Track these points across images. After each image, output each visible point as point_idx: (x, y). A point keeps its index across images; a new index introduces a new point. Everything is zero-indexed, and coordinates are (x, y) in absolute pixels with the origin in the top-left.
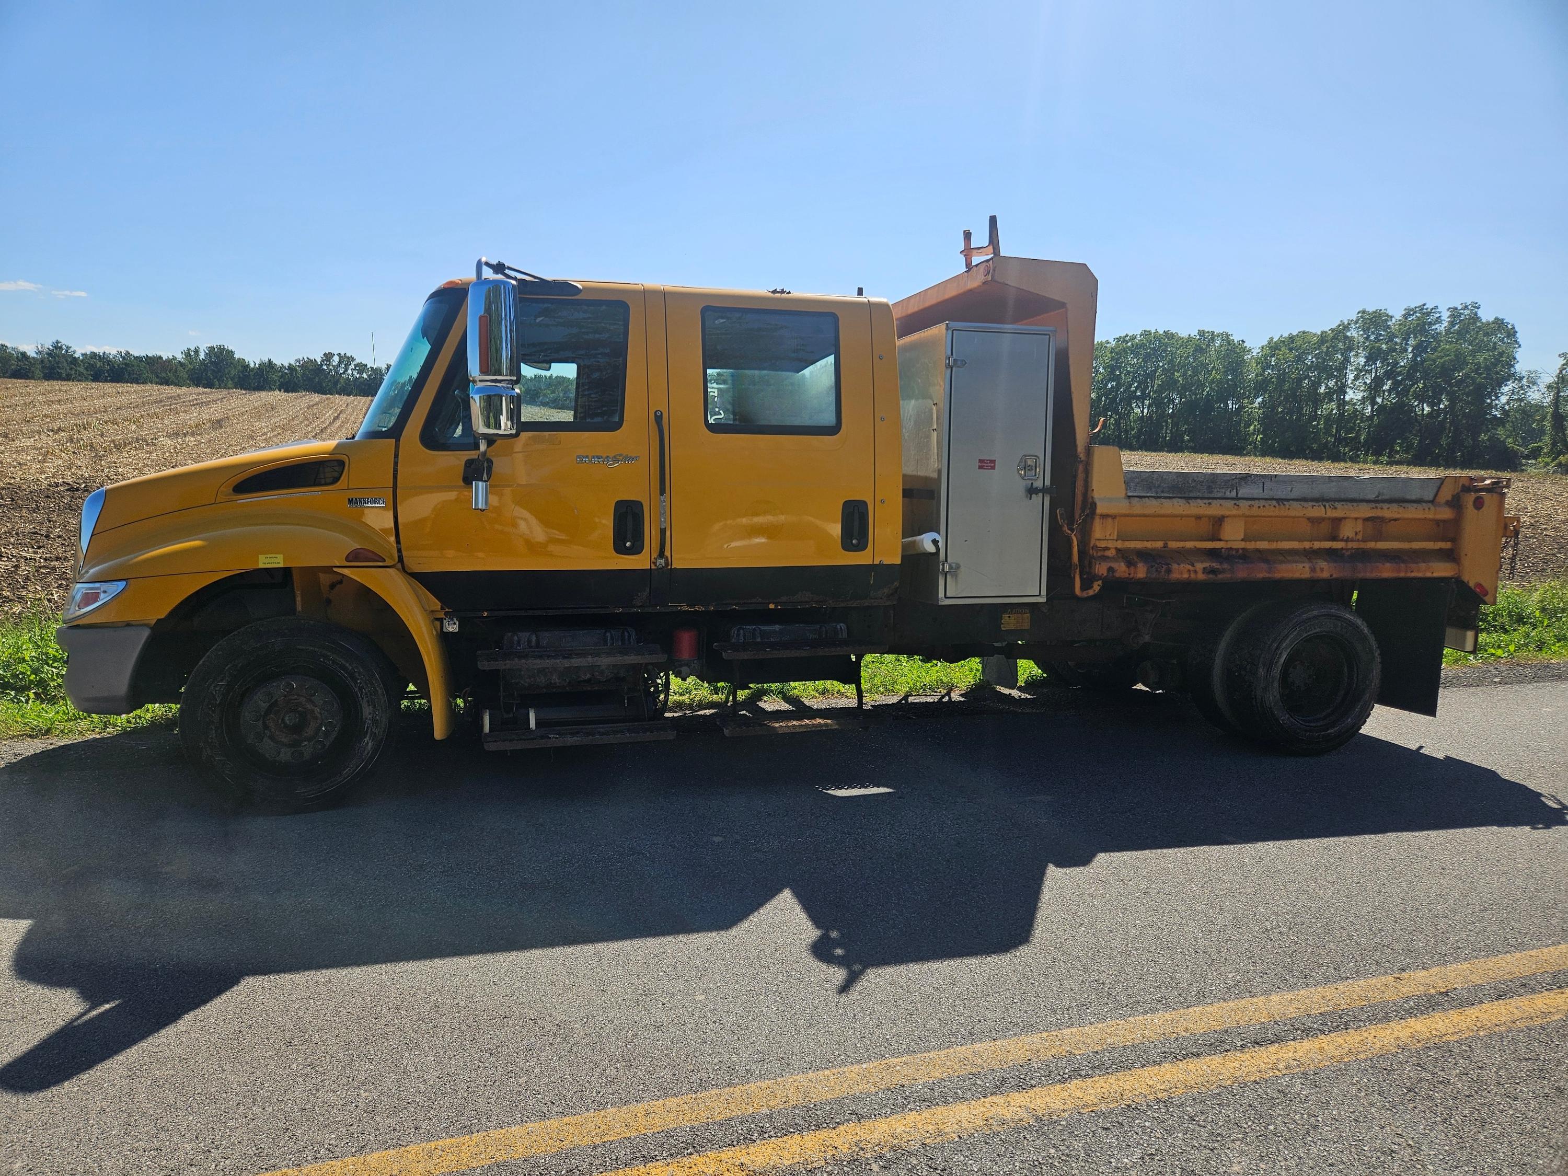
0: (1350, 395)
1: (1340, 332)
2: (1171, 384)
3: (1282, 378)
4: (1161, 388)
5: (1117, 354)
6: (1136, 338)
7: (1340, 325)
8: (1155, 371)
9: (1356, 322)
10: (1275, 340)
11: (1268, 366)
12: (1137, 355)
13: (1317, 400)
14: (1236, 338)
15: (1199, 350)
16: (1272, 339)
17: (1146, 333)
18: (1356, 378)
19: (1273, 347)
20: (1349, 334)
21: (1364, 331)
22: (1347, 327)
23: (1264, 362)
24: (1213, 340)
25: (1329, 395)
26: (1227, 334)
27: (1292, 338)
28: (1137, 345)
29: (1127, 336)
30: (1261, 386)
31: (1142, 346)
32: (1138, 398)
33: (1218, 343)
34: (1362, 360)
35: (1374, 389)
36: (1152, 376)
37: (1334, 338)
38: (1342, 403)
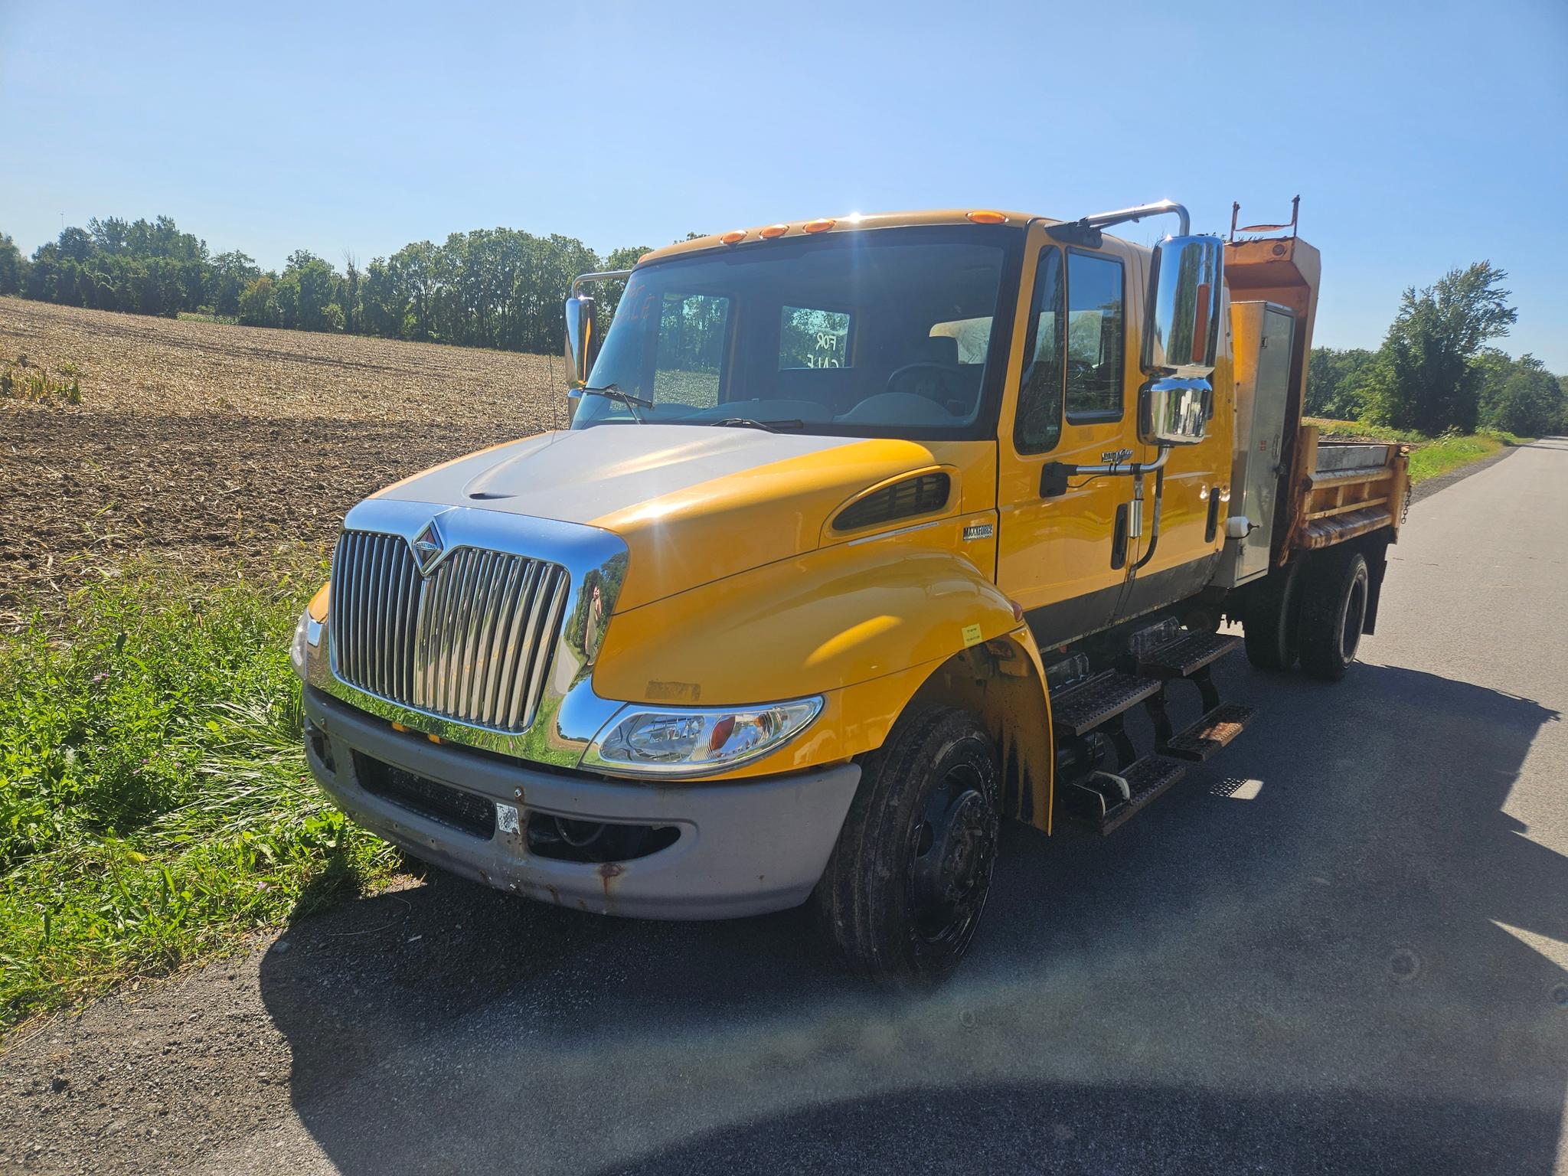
0: (686, 310)
2: (527, 286)
4: (521, 290)
5: (475, 248)
6: (491, 234)
8: (513, 270)
10: (620, 251)
12: (493, 251)
14: (586, 246)
15: (554, 254)
16: (617, 251)
17: (501, 231)
19: (619, 258)
24: (565, 245)
26: (578, 241)
27: (635, 253)
28: (493, 242)
29: (482, 231)
30: (613, 294)
31: (499, 243)
32: (498, 296)
33: (570, 249)
36: (509, 277)
38: (681, 317)
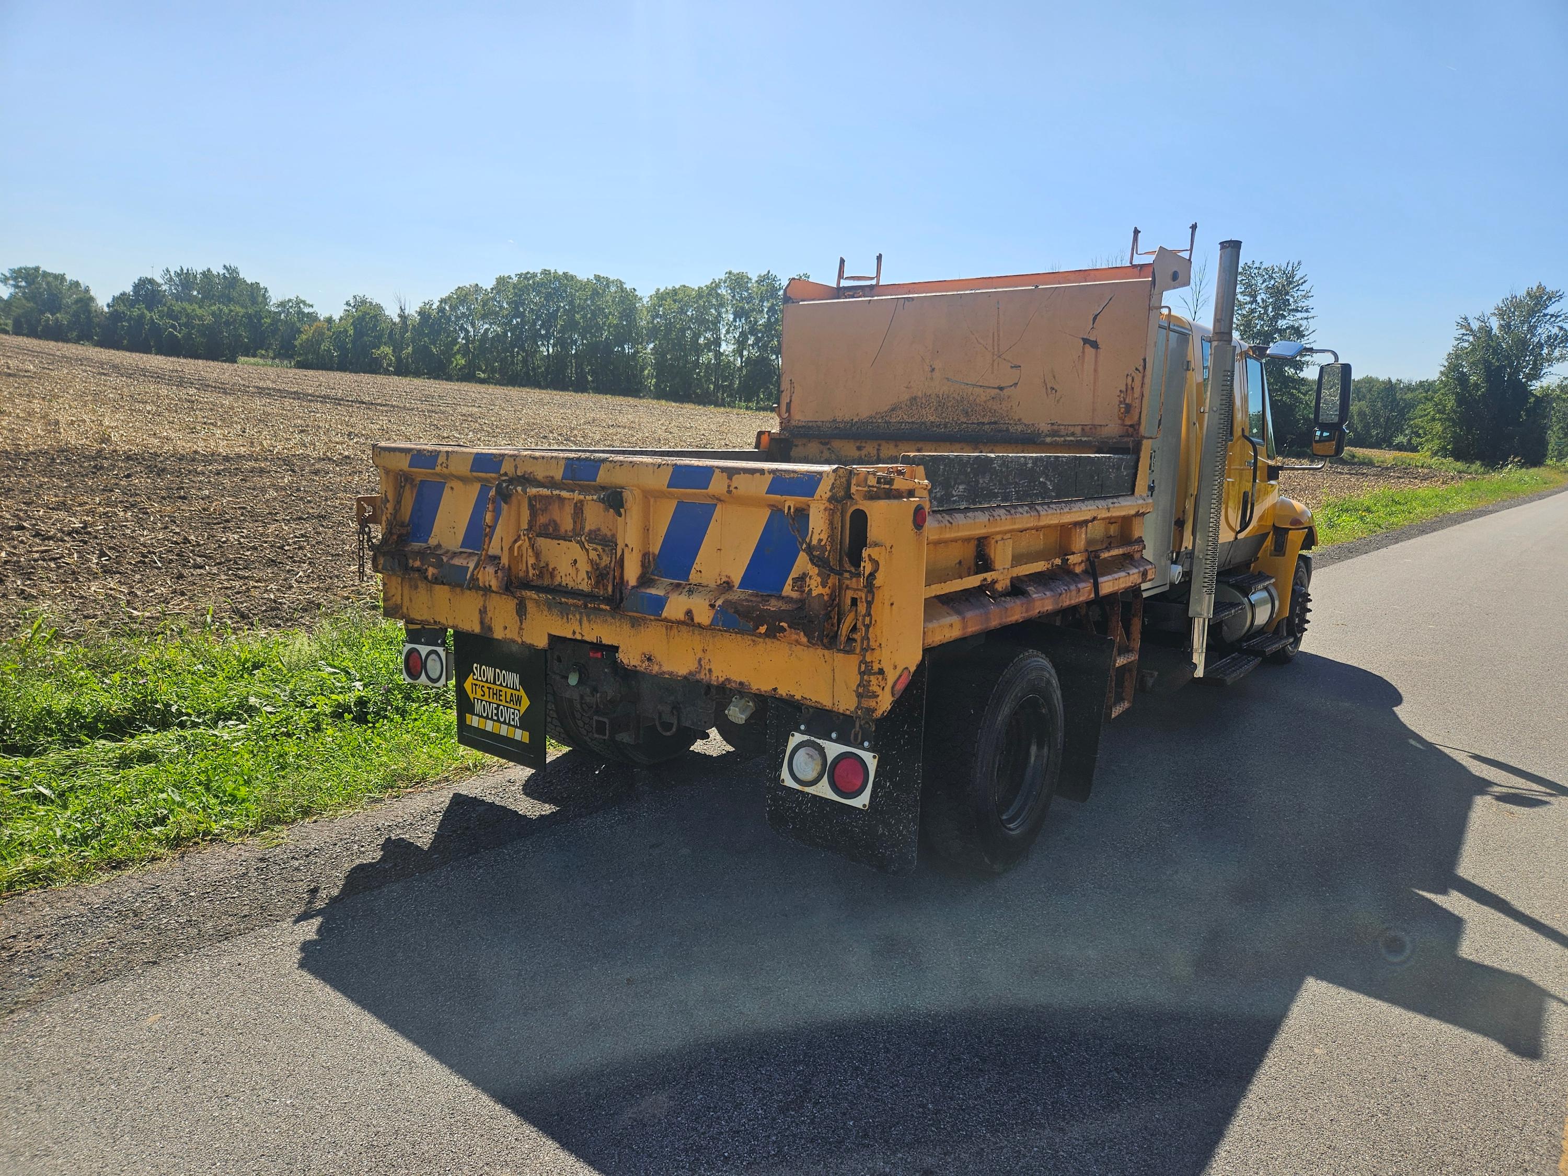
0: (724, 347)
1: (713, 289)
2: (572, 325)
3: (669, 327)
4: (563, 330)
5: (520, 290)
6: (536, 276)
7: (712, 283)
8: (558, 310)
9: (725, 282)
10: (662, 290)
11: (657, 316)
12: (539, 293)
13: (698, 350)
14: (628, 286)
15: (595, 293)
16: (658, 290)
17: (546, 272)
18: (728, 332)
19: (661, 297)
20: (719, 291)
21: (731, 289)
22: (718, 286)
23: (653, 311)
24: (608, 286)
25: (708, 345)
26: (620, 281)
27: (675, 292)
28: (538, 284)
29: (528, 273)
30: (653, 333)
31: (542, 284)
32: (542, 337)
33: (613, 289)
34: (731, 317)
35: (741, 343)
36: (553, 316)
37: (709, 294)
38: (718, 355)
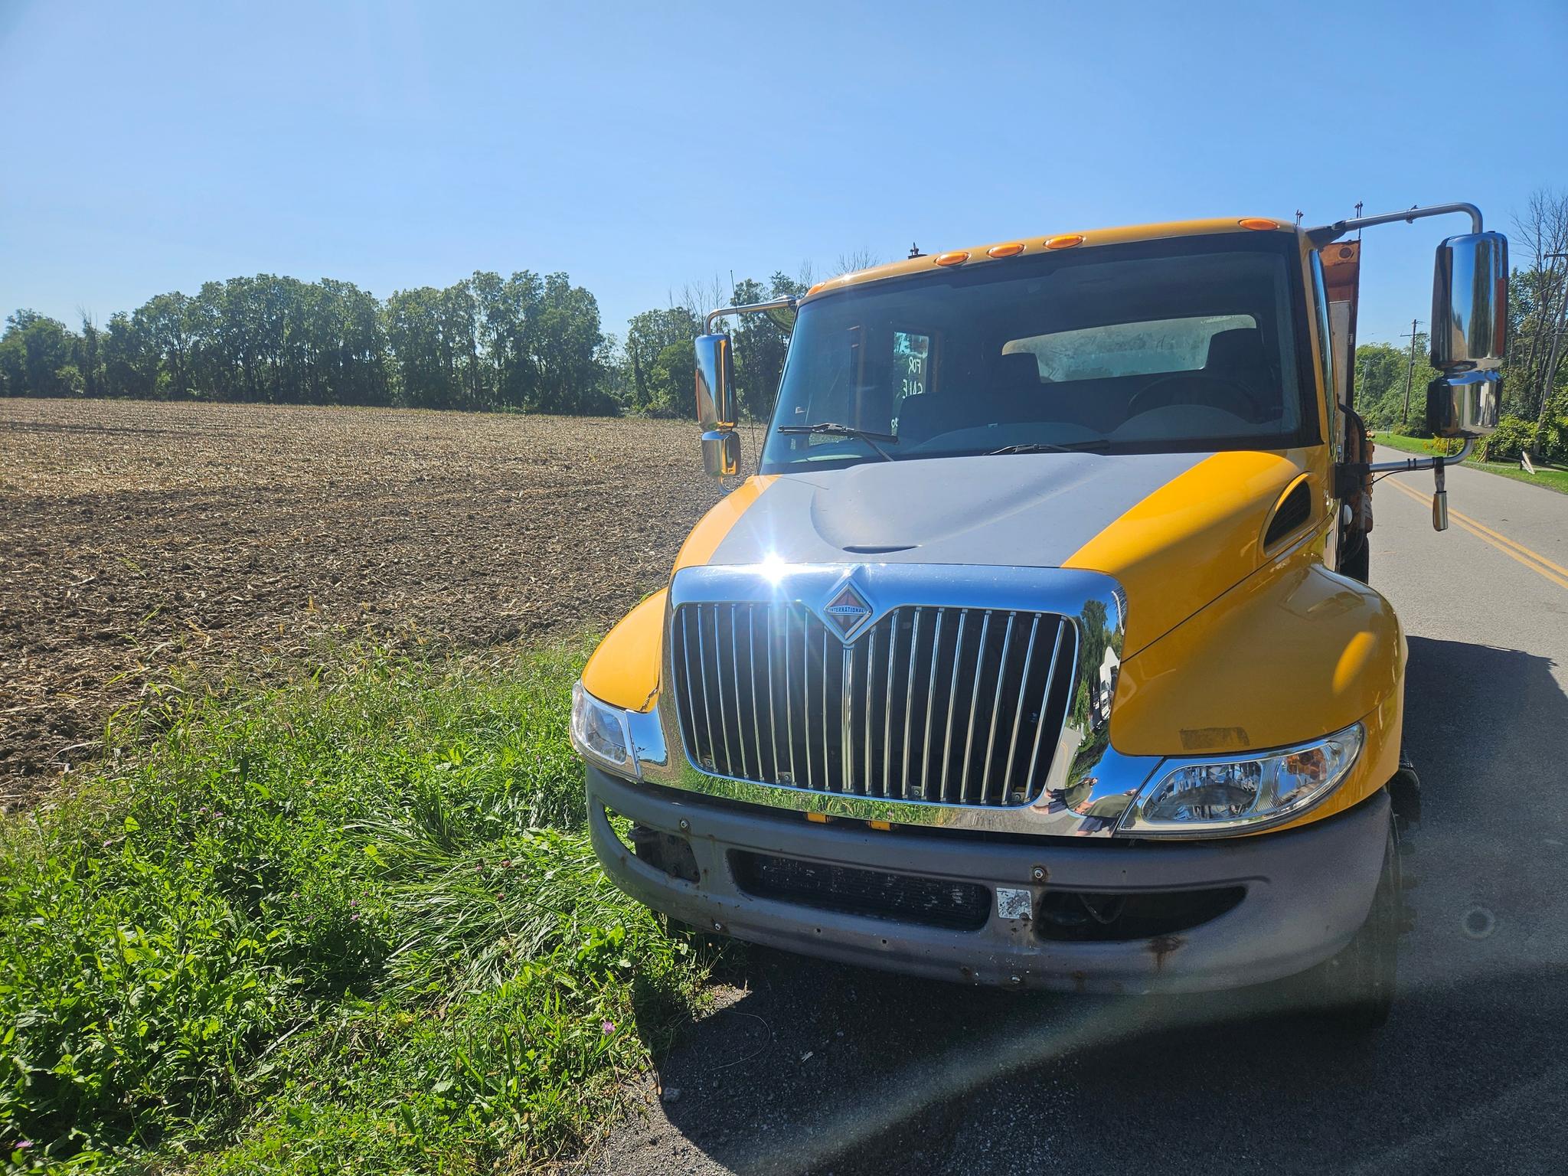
0: (479, 351)
1: (462, 289)
3: (416, 332)
4: (292, 338)
5: (235, 297)
6: (252, 281)
7: (460, 284)
8: (282, 318)
9: (474, 282)
10: (400, 293)
11: (399, 319)
12: (256, 299)
13: (448, 354)
14: (362, 289)
15: (327, 299)
17: (263, 277)
18: (482, 335)
19: (403, 301)
20: (468, 293)
21: (480, 290)
22: (466, 286)
23: (394, 314)
24: (338, 290)
25: (461, 349)
26: (352, 284)
27: (418, 294)
28: (256, 290)
29: (241, 278)
30: (396, 339)
31: (262, 291)
32: (266, 346)
33: (344, 292)
34: (484, 319)
35: (498, 346)
36: (277, 326)
37: (457, 296)
38: (474, 357)
